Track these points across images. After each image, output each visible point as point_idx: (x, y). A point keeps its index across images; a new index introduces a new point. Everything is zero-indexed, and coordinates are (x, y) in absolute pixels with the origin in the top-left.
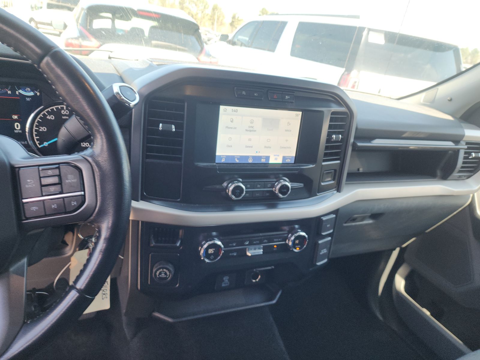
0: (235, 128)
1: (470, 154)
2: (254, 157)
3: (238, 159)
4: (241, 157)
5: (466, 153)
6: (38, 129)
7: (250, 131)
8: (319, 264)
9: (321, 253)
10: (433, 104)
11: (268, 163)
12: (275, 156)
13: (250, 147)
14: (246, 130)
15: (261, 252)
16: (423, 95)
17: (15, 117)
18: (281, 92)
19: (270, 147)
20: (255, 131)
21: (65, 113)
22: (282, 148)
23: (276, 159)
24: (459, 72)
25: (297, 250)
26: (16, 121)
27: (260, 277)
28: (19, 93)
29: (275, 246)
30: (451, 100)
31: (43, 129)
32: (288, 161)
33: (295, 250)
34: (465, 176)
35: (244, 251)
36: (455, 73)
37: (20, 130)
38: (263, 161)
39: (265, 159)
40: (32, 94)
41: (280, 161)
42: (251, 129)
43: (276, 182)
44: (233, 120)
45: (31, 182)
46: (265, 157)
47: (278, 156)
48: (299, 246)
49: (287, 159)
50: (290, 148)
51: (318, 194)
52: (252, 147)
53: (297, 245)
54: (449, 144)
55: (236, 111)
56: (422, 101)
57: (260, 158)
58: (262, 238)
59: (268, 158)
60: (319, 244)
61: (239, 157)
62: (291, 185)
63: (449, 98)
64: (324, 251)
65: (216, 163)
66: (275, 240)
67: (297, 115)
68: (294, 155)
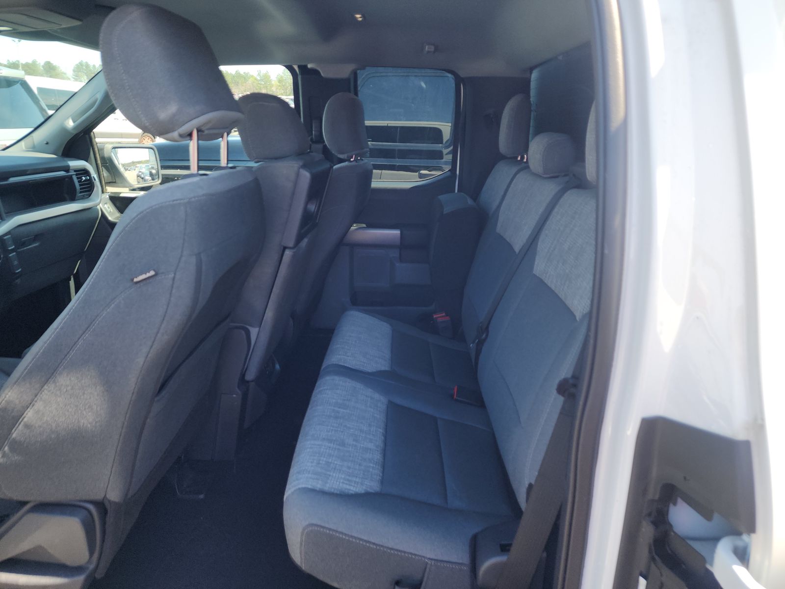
1: (81, 178)
5: (78, 178)
10: (34, 149)
16: (22, 143)
24: (46, 118)
30: (47, 143)
34: (87, 195)
36: (42, 120)
54: (62, 173)
56: (24, 148)
63: (45, 142)
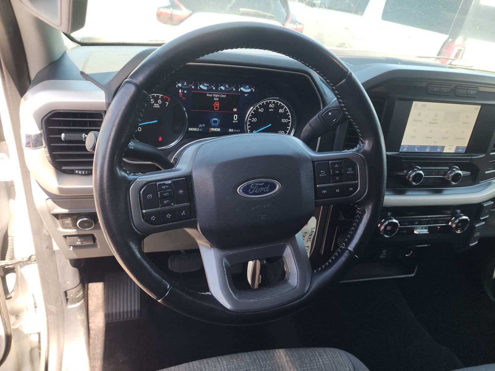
0: (421, 121)
2: (432, 147)
3: (418, 148)
4: (421, 147)
6: (251, 120)
7: (433, 123)
8: (471, 245)
9: (475, 236)
11: (442, 152)
12: (450, 146)
13: (430, 138)
14: (430, 123)
15: (426, 231)
17: (235, 110)
18: (467, 88)
19: (447, 138)
20: (437, 123)
21: (272, 106)
22: (457, 138)
23: (449, 149)
25: (459, 232)
26: (235, 113)
27: (412, 252)
28: (241, 90)
29: (439, 227)
31: (255, 120)
32: (460, 151)
33: (457, 232)
35: (413, 229)
37: (236, 120)
38: (439, 150)
39: (440, 149)
40: (249, 90)
41: (453, 151)
42: (434, 121)
43: (449, 170)
44: (420, 114)
45: (323, 172)
46: (440, 147)
47: (452, 146)
48: (461, 229)
49: (460, 149)
50: (464, 139)
51: (481, 182)
52: (432, 138)
53: (460, 227)
55: (425, 106)
57: (436, 147)
58: (430, 219)
59: (443, 148)
60: (475, 227)
61: (419, 147)
62: (462, 172)
64: (477, 234)
65: (400, 152)
66: (440, 222)
67: (476, 109)
68: (466, 145)
